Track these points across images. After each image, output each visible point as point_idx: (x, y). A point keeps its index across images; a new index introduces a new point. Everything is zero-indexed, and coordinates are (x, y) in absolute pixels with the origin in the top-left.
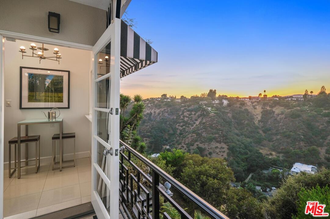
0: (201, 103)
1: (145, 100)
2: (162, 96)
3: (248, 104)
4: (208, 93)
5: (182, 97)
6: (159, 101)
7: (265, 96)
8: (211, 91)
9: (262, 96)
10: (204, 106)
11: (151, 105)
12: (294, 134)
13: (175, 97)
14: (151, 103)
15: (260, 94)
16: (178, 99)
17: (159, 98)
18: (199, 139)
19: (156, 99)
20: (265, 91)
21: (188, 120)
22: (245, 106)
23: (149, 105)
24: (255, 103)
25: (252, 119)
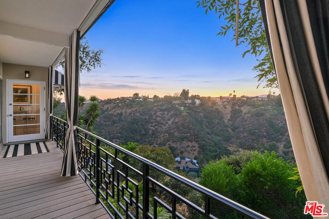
0: (174, 103)
1: (116, 99)
2: (134, 95)
3: (219, 104)
4: (181, 93)
5: (155, 96)
6: (131, 101)
7: (235, 96)
8: (184, 91)
9: (232, 96)
10: (177, 106)
11: (122, 105)
12: (258, 131)
13: (148, 96)
14: (121, 103)
15: (231, 94)
16: (150, 98)
17: (130, 97)
18: (171, 139)
19: (127, 98)
20: (234, 91)
21: (160, 120)
22: (216, 106)
23: (120, 105)
24: (226, 103)
25: (222, 118)
